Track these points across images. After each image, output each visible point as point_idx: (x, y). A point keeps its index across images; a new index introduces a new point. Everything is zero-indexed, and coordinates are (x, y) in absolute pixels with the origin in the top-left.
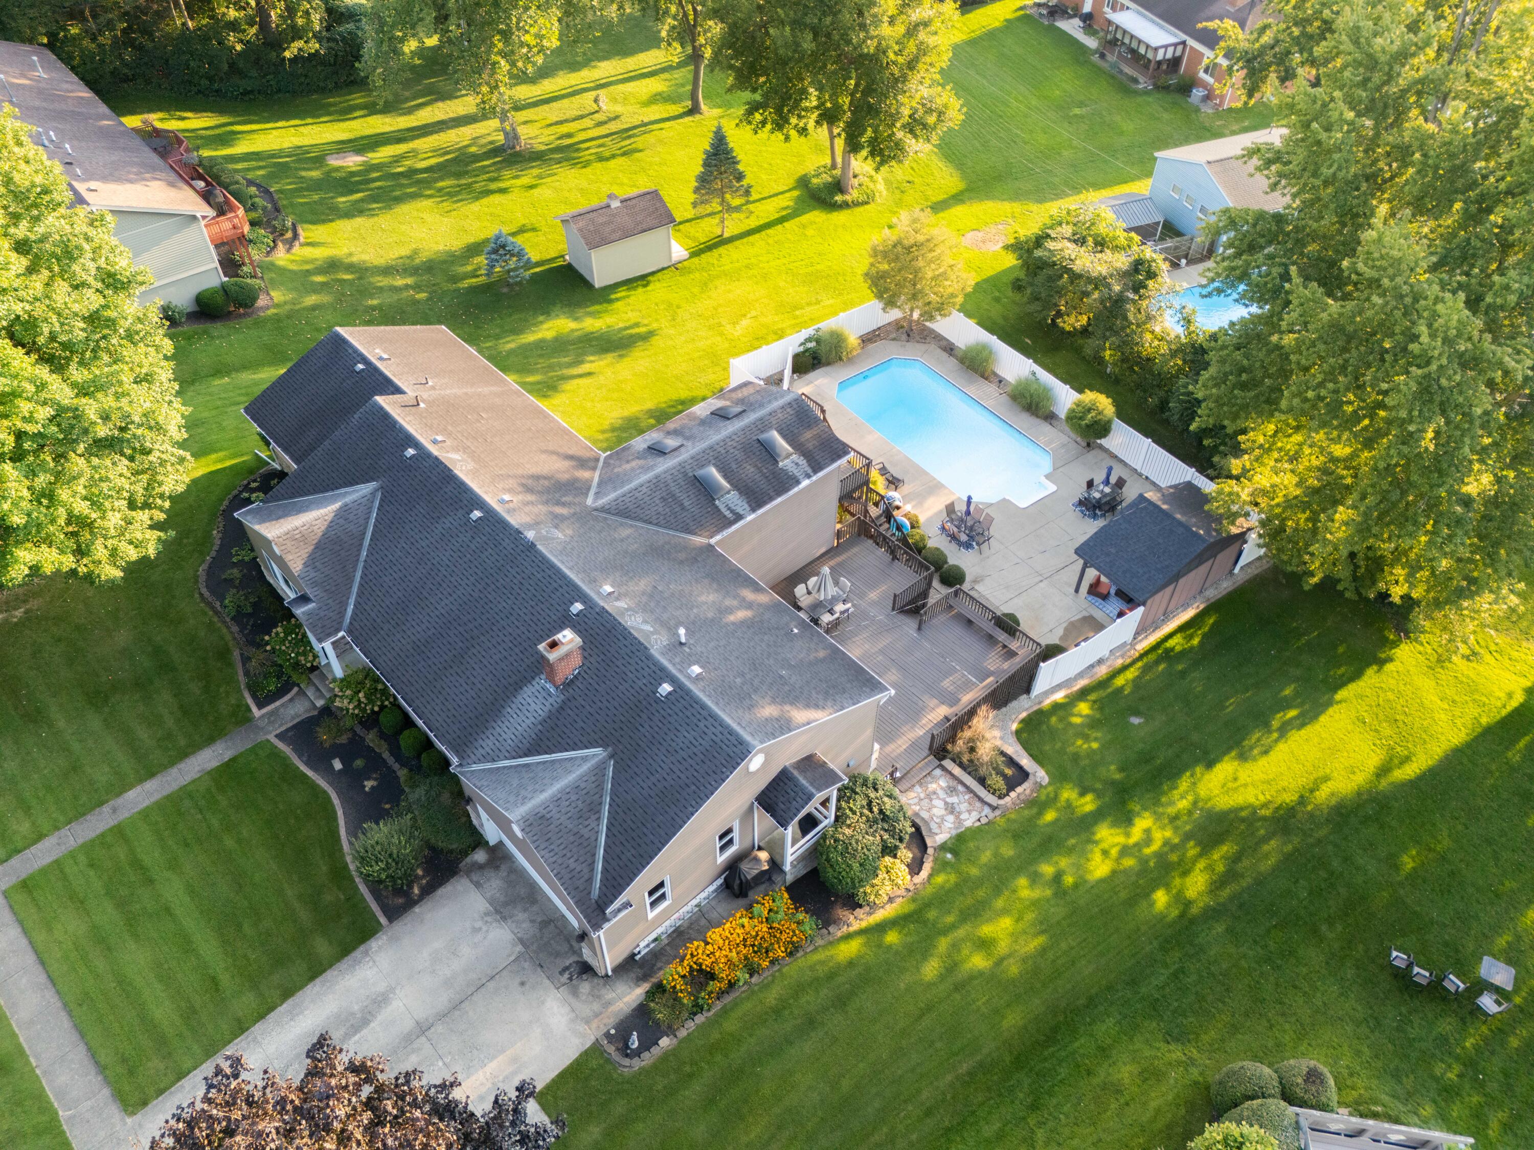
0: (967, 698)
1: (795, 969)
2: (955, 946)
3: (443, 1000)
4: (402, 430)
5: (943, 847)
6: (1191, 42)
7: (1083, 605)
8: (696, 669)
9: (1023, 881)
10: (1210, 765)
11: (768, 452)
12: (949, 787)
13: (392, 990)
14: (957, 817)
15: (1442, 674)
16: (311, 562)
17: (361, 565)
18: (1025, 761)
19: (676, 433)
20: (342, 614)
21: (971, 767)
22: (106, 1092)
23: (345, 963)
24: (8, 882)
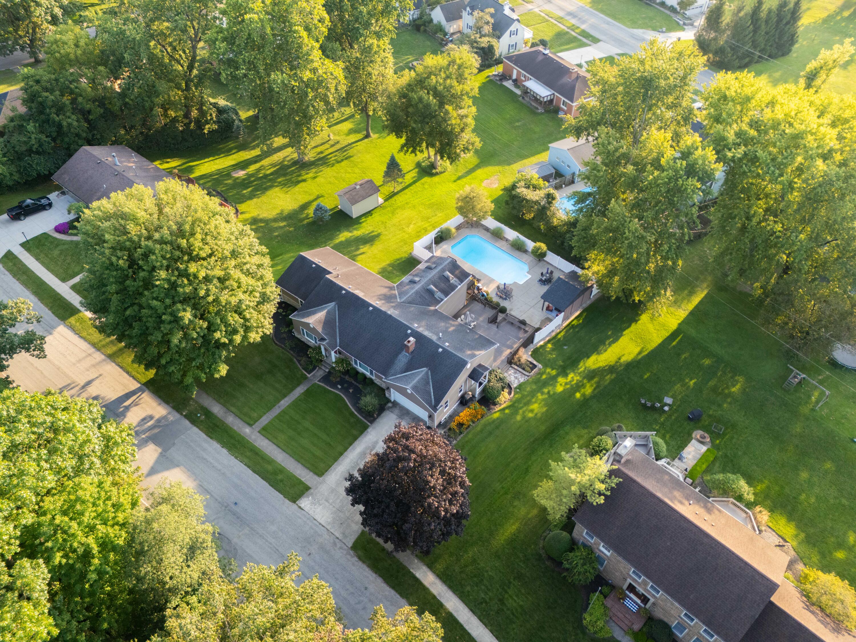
0: (516, 346)
1: (483, 421)
2: (524, 412)
4: (338, 285)
5: (516, 388)
6: (556, 94)
7: (545, 314)
8: (447, 344)
9: (539, 394)
10: (588, 357)
11: (447, 279)
12: (515, 372)
14: (518, 379)
15: (655, 322)
16: (324, 328)
17: (337, 327)
18: (535, 362)
19: (416, 275)
20: (336, 342)
21: (520, 366)
22: (311, 474)
23: (363, 435)
24: (258, 429)
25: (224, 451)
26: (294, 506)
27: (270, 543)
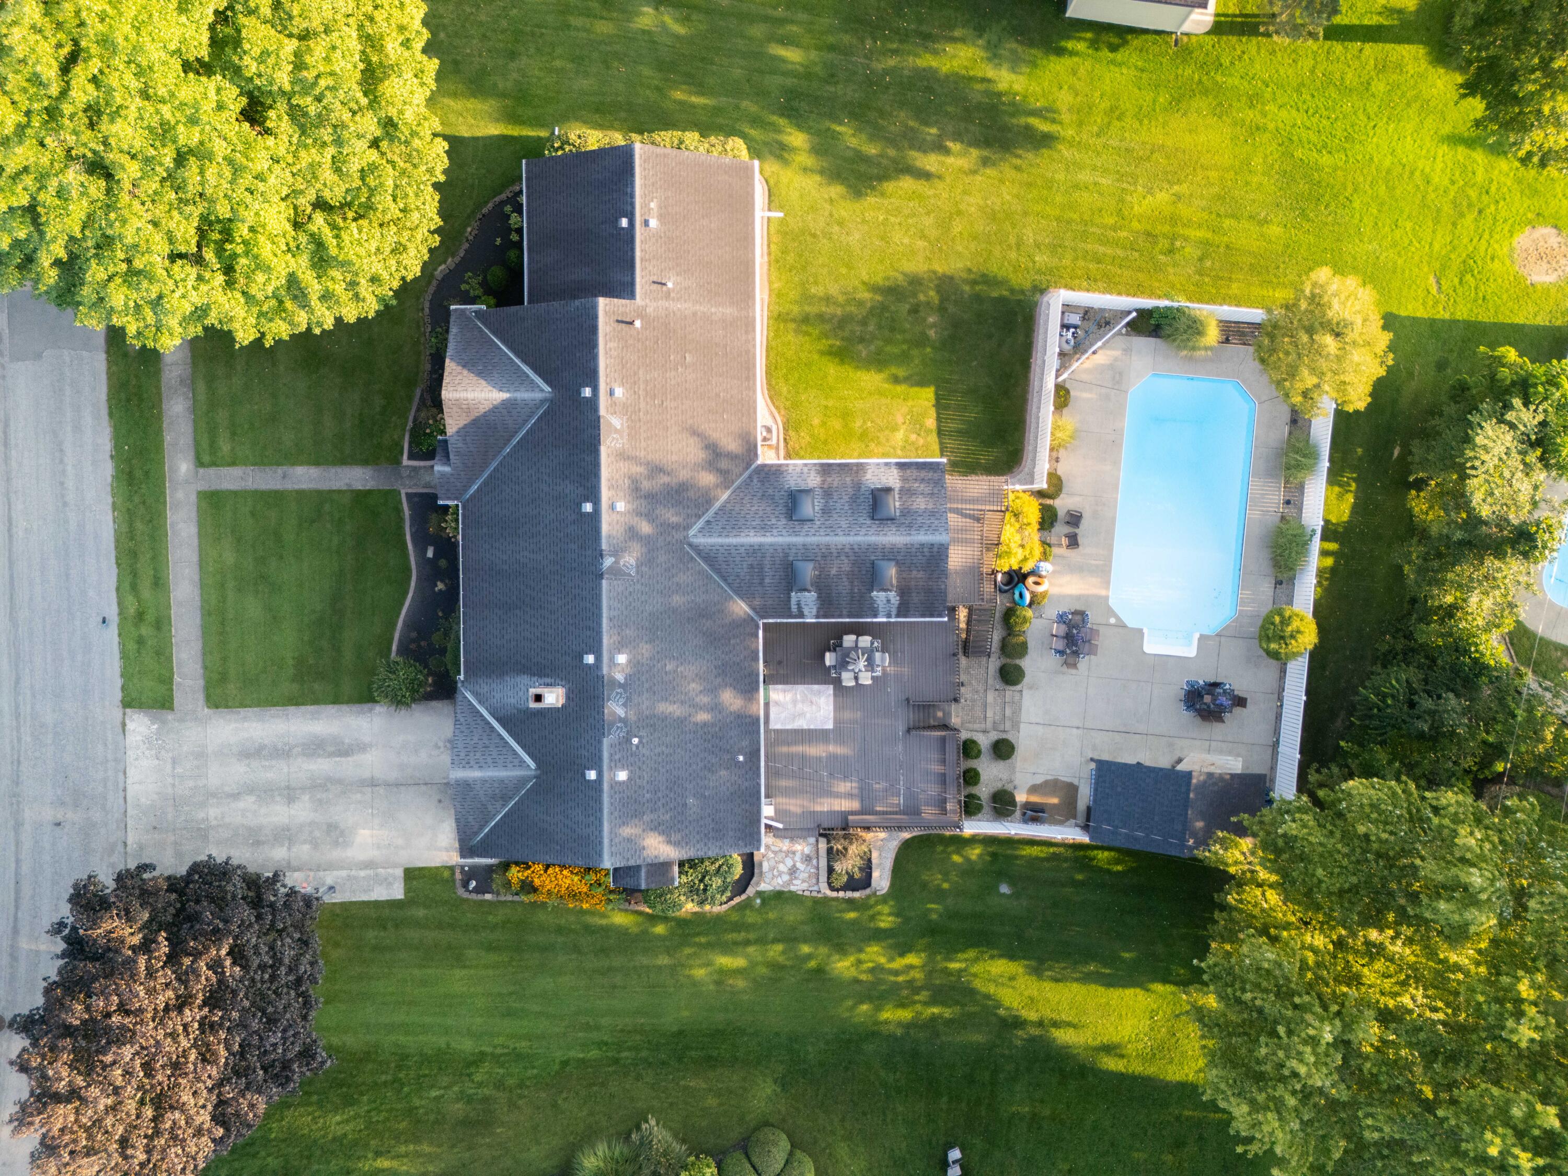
3: (393, 775)
5: (759, 894)
8: (620, 775)
11: (873, 578)
12: (808, 856)
13: (371, 746)
14: (791, 880)
17: (500, 458)
18: (880, 874)
20: (466, 488)
21: (835, 854)
22: (201, 682)
23: (356, 708)
24: (203, 486)
25: (108, 469)
26: (117, 713)
27: (19, 740)
